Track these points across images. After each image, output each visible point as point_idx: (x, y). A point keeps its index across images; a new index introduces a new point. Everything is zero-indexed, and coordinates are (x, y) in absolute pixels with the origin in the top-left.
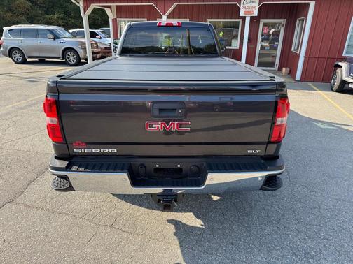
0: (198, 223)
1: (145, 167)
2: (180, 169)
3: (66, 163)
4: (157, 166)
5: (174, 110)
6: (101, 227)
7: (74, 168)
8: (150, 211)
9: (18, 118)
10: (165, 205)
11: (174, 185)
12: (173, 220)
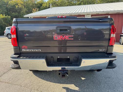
0: (77, 89)
1: (53, 57)
2: (69, 59)
3: (18, 55)
4: (59, 57)
5: (66, 30)
6: (33, 90)
7: (21, 58)
8: (55, 84)
9: (6, 53)
10: (62, 75)
11: (66, 66)
12: (65, 87)
